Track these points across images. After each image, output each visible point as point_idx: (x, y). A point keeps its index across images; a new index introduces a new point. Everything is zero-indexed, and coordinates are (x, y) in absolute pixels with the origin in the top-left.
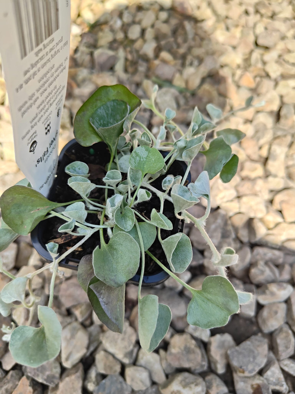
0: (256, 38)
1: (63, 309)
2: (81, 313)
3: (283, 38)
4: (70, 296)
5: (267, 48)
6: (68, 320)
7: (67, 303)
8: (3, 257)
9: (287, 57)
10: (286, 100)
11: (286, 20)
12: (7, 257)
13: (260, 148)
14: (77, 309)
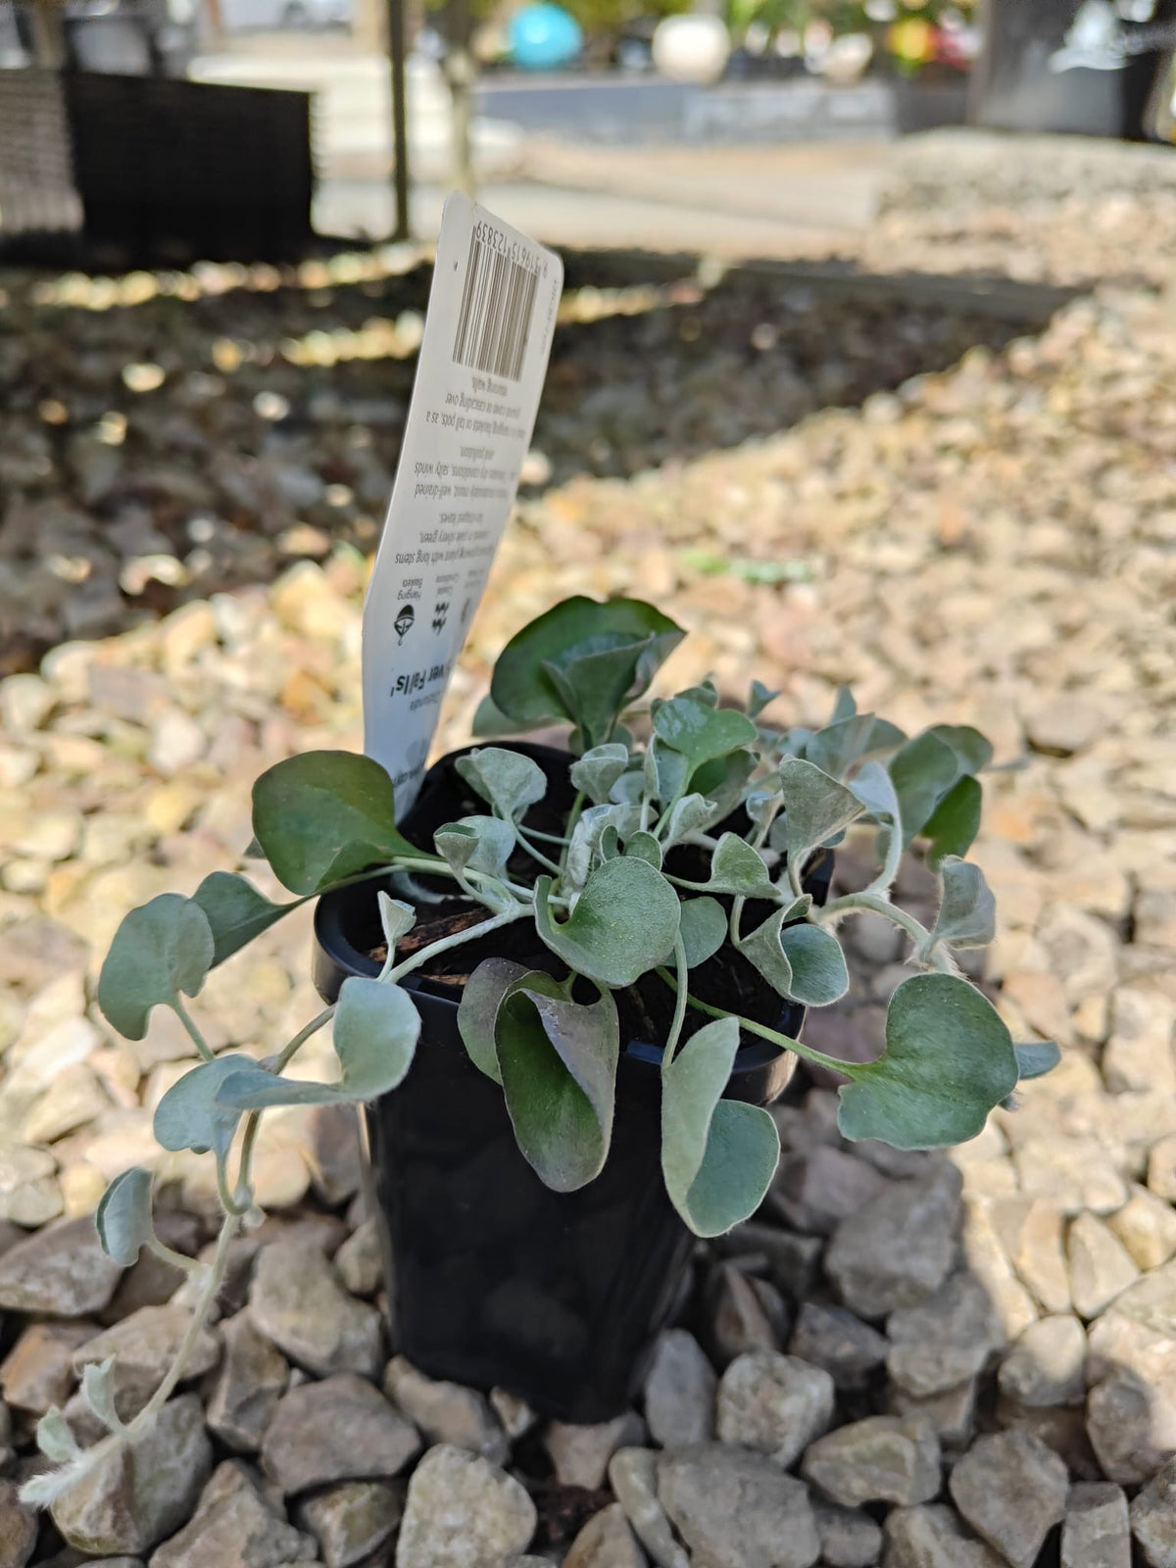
0: (1026, 725)
1: (276, 1494)
2: (348, 1520)
3: (1115, 730)
4: (313, 1439)
5: (1065, 754)
6: (291, 1540)
7: (295, 1470)
8: (73, 1257)
9: (1135, 778)
10: (1148, 882)
11: (1116, 694)
12: (90, 1264)
13: (1075, 1009)
14: (332, 1506)
